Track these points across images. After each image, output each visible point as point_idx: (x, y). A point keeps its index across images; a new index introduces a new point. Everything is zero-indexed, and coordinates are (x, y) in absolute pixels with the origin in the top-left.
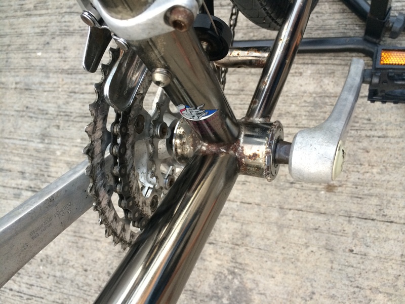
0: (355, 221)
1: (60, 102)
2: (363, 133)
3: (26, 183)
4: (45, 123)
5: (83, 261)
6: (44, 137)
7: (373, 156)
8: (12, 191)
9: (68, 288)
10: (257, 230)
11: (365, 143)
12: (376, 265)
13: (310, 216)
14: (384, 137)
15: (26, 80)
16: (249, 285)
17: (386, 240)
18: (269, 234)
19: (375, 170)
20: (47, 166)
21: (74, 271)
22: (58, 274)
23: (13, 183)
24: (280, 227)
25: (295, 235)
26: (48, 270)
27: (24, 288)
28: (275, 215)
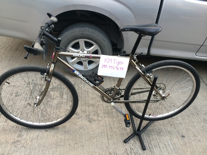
0: (107, 136)
2: (121, 135)
7: (118, 137)
10: (101, 123)
11: (120, 136)
12: (101, 139)
13: (106, 130)
14: (122, 138)
16: (93, 123)
17: (105, 140)
18: (101, 124)
19: (116, 138)
24: (103, 126)
25: (102, 128)
28: (105, 125)
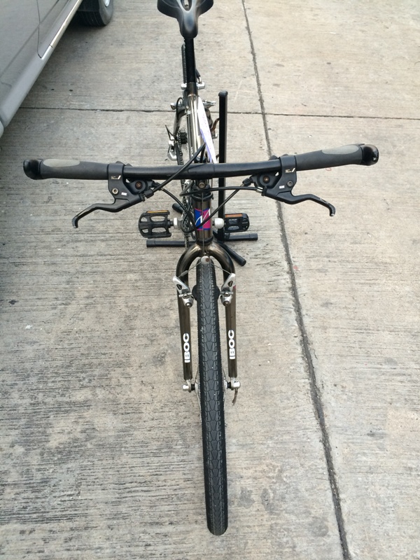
1: (78, 268)
3: (59, 302)
4: (69, 277)
5: (104, 327)
6: (68, 282)
8: (50, 307)
9: (96, 340)
15: (53, 260)
20: (73, 294)
21: (99, 333)
22: (88, 335)
23: (51, 303)
26: (82, 335)
27: (66, 346)
